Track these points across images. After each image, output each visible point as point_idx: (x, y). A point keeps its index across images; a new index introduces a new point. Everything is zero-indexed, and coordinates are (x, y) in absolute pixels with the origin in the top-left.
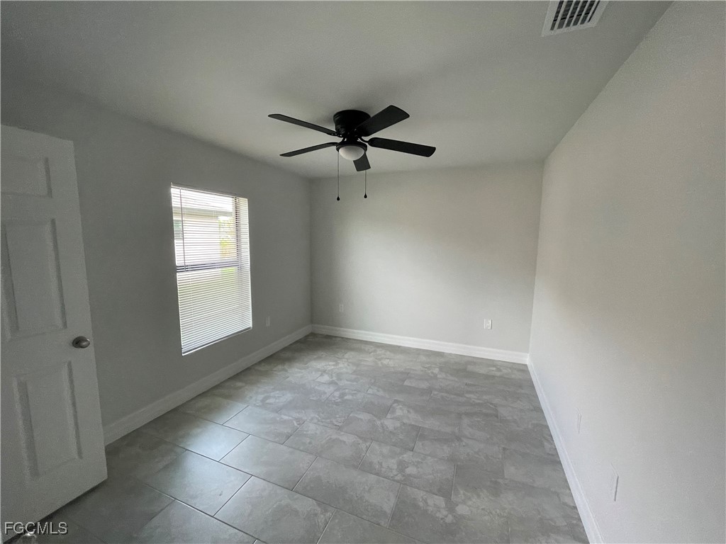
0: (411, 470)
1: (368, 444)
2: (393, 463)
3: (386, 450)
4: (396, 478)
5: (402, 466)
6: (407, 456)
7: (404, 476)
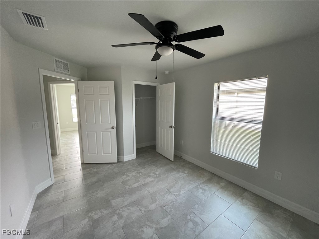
0: (115, 218)
1: (143, 212)
2: (125, 214)
3: (134, 216)
4: (118, 210)
5: (120, 216)
6: (122, 222)
7: (116, 213)
